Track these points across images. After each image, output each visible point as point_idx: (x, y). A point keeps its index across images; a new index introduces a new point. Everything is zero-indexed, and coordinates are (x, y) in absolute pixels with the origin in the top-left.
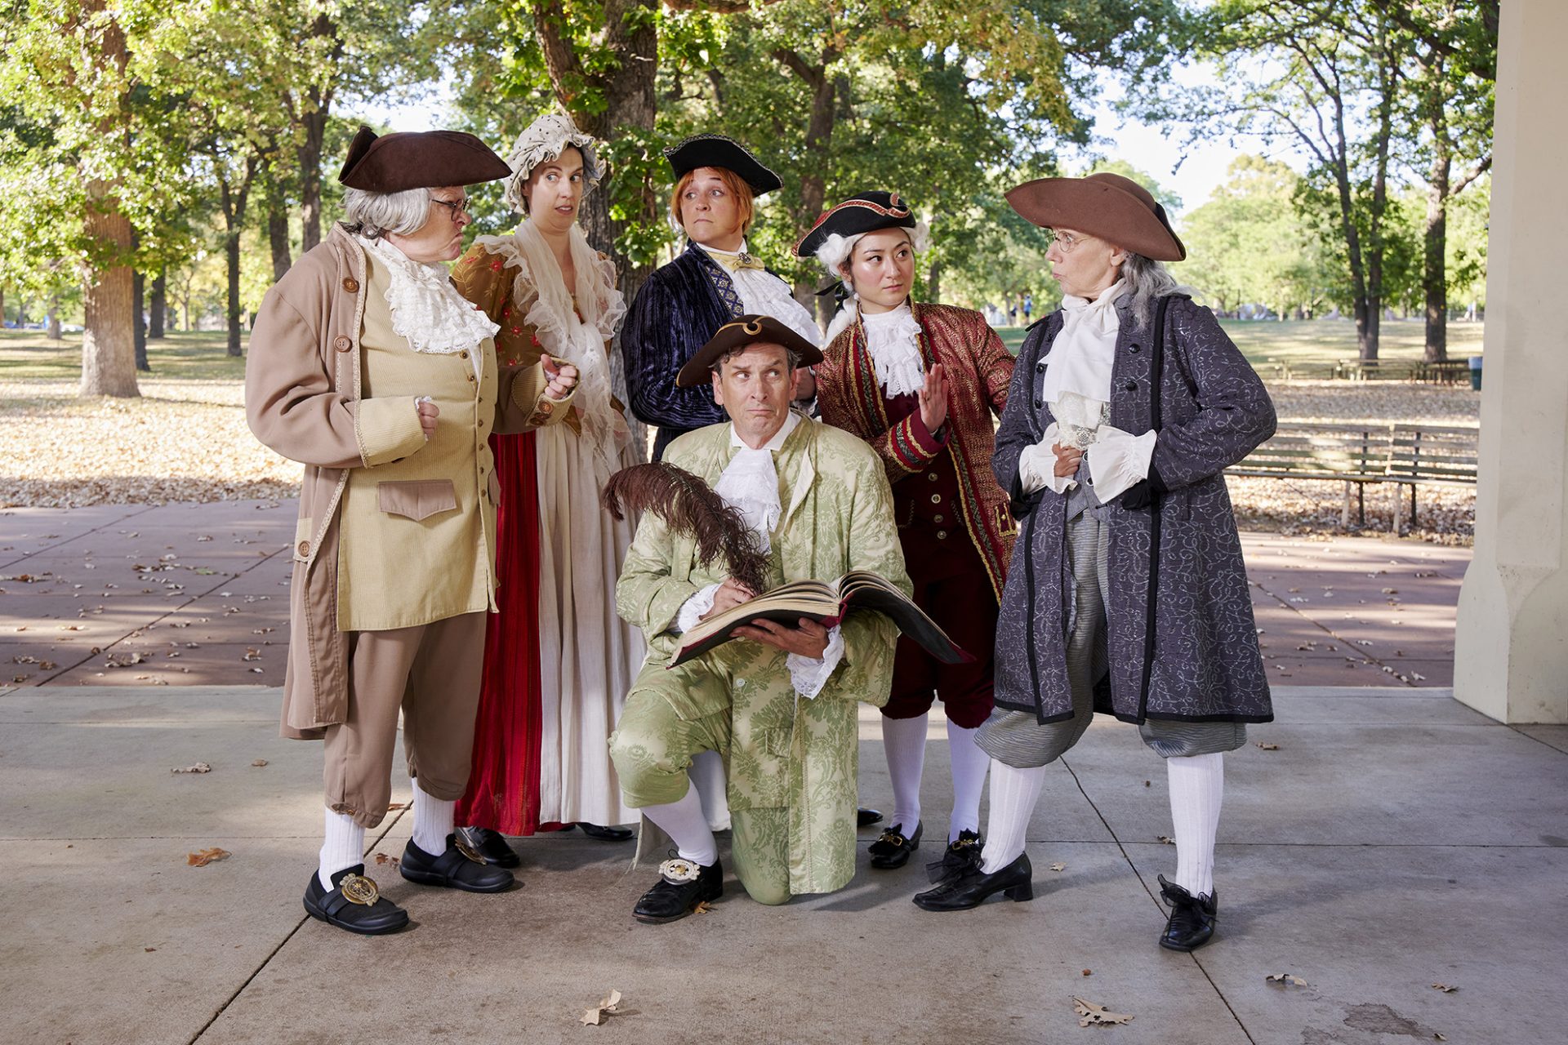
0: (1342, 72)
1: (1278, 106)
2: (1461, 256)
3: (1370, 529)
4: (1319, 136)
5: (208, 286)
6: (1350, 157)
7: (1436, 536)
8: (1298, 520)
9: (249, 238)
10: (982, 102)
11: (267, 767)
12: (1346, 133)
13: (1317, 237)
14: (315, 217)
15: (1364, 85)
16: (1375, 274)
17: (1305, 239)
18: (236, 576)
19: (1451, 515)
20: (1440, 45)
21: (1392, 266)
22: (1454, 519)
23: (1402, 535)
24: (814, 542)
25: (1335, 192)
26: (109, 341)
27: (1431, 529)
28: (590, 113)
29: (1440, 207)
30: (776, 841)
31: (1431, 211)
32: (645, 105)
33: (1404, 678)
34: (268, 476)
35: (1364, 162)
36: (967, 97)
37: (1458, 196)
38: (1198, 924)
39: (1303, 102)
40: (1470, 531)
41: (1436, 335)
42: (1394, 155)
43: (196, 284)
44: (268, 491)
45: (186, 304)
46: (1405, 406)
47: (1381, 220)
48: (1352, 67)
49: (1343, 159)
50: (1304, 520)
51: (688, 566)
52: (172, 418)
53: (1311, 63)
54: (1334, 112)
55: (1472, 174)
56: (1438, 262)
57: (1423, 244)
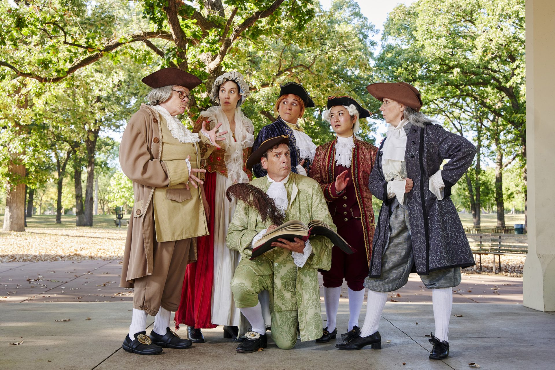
0: (463, 124)
2: (508, 190)
3: (484, 271)
5: (49, 199)
7: (508, 274)
9: (66, 180)
11: (91, 320)
14: (92, 170)
15: (471, 129)
16: (478, 196)
18: (66, 282)
19: (513, 267)
20: (497, 113)
21: (484, 193)
22: (515, 268)
23: (496, 274)
24: (300, 213)
26: (15, 211)
27: (506, 272)
29: (500, 172)
30: (288, 324)
31: (497, 173)
34: (76, 253)
37: (506, 169)
38: (443, 351)
40: (521, 273)
41: (501, 217)
42: (483, 153)
43: (44, 198)
44: (76, 258)
45: (40, 206)
47: (479, 176)
48: (466, 123)
51: (254, 225)
52: (37, 238)
53: (452, 121)
55: (511, 161)
56: (500, 191)
57: (494, 185)
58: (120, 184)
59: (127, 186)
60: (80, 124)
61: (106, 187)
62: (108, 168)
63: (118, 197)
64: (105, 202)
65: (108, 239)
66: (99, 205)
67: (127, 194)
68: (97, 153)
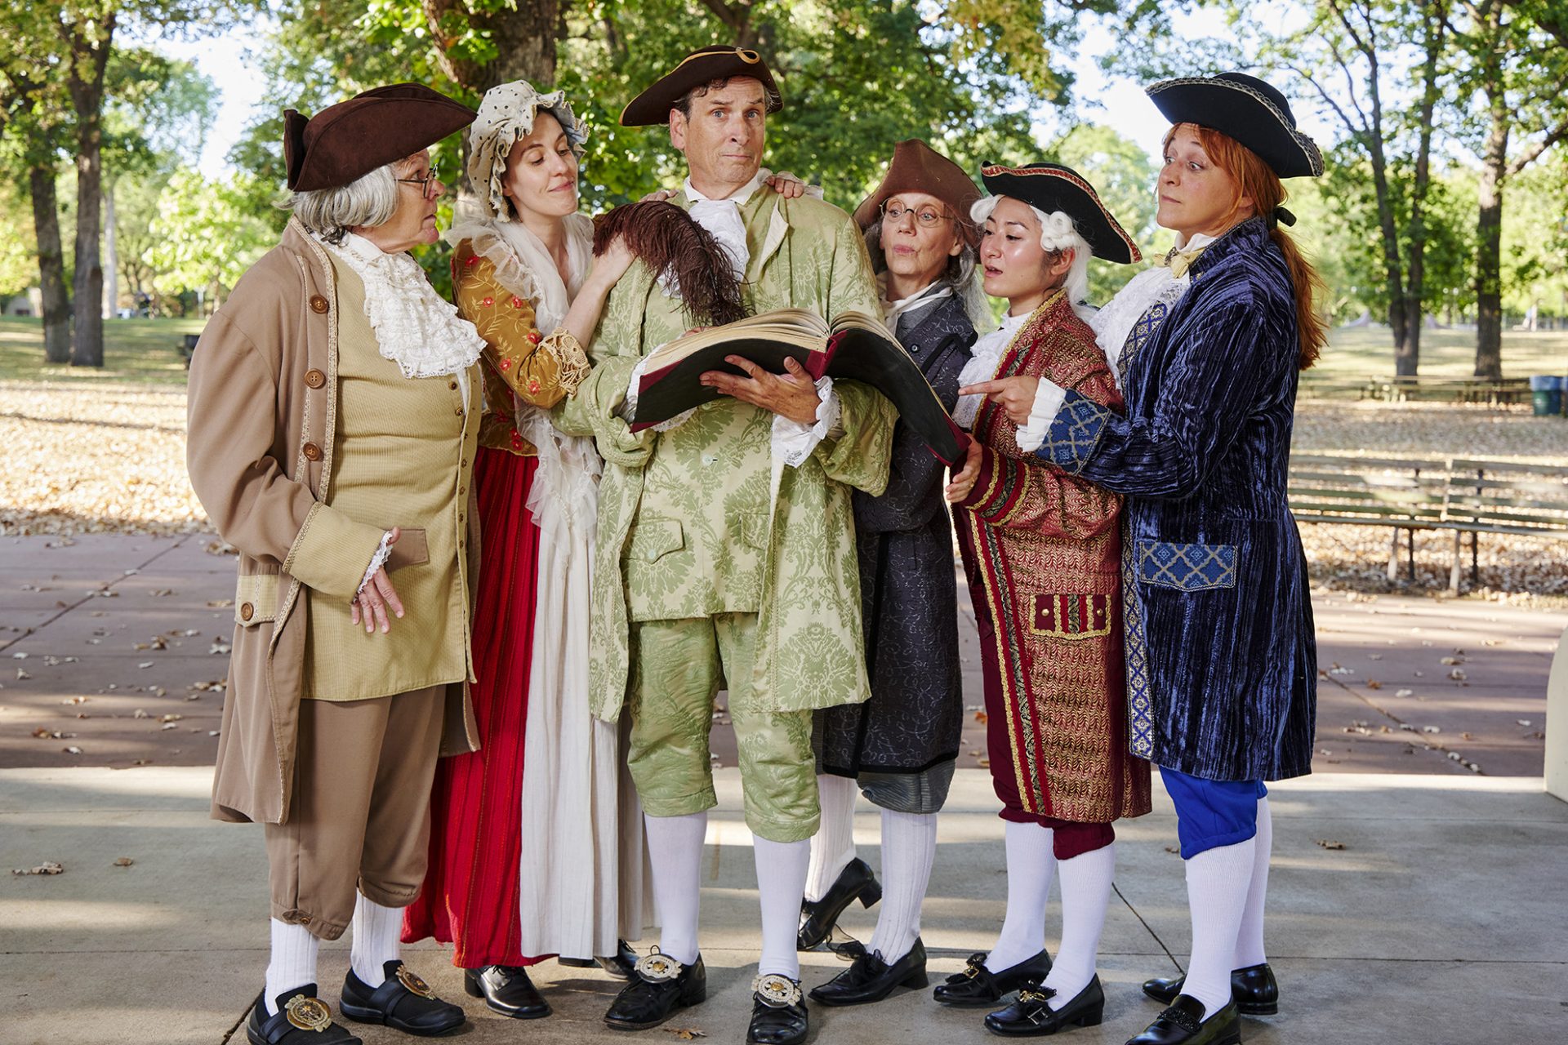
0: (1378, 22)
1: (1300, 64)
2: (1518, 252)
3: (1423, 587)
4: (1348, 100)
6: (1386, 127)
7: (1502, 596)
8: (1334, 574)
10: (937, 52)
11: (134, 867)
12: (1381, 98)
13: (1346, 225)
14: (94, 167)
15: (1405, 38)
16: (1416, 273)
17: (1330, 227)
18: (30, 632)
19: (1520, 570)
21: (1436, 261)
22: (1523, 574)
23: (1461, 594)
25: (1369, 171)
27: (1495, 587)
28: (476, 62)
29: (1495, 189)
31: (1485, 195)
32: (544, 54)
33: (1474, 767)
34: (56, 505)
35: (1403, 134)
36: (918, 45)
37: (1517, 177)
39: (1329, 58)
41: (1489, 343)
42: (1440, 126)
44: (58, 525)
46: (1453, 434)
47: (1424, 204)
48: (1390, 17)
49: (1378, 130)
50: (1342, 574)
53: (1339, 12)
54: (1367, 72)
55: (1536, 150)
56: (1492, 258)
57: (1474, 234)
58: (194, 212)
59: (217, 220)
60: (44, 22)
61: (145, 219)
62: (149, 157)
63: (188, 257)
64: (143, 271)
65: (163, 430)
66: (122, 279)
67: (220, 250)
68: (109, 103)
